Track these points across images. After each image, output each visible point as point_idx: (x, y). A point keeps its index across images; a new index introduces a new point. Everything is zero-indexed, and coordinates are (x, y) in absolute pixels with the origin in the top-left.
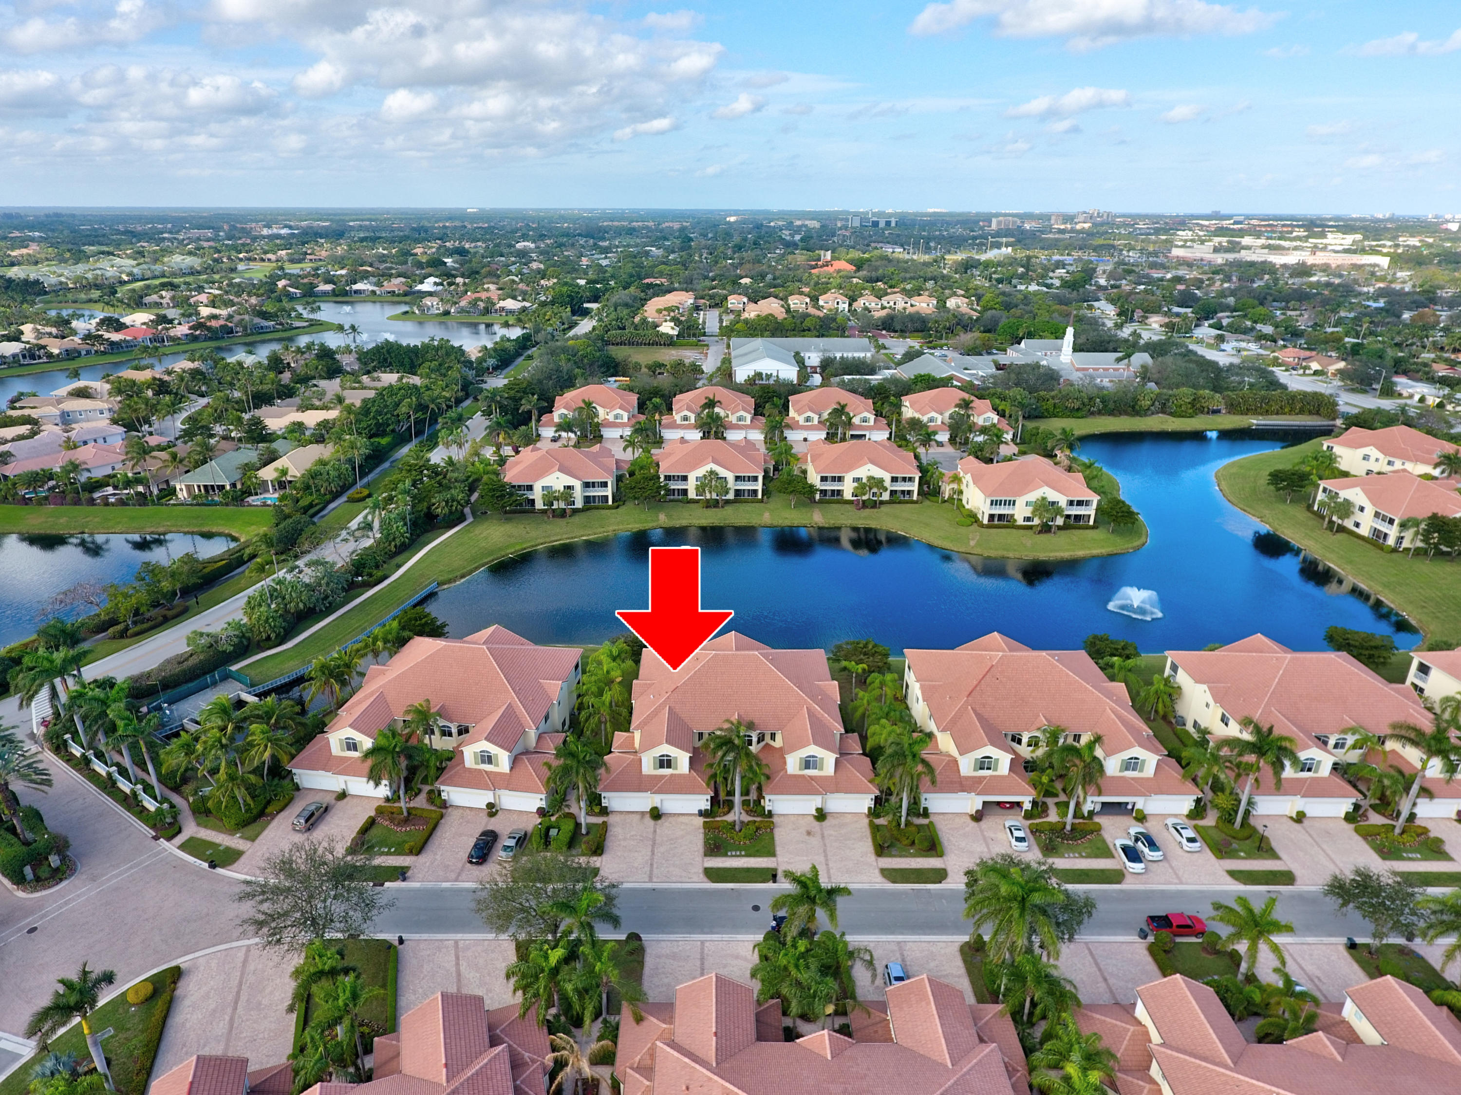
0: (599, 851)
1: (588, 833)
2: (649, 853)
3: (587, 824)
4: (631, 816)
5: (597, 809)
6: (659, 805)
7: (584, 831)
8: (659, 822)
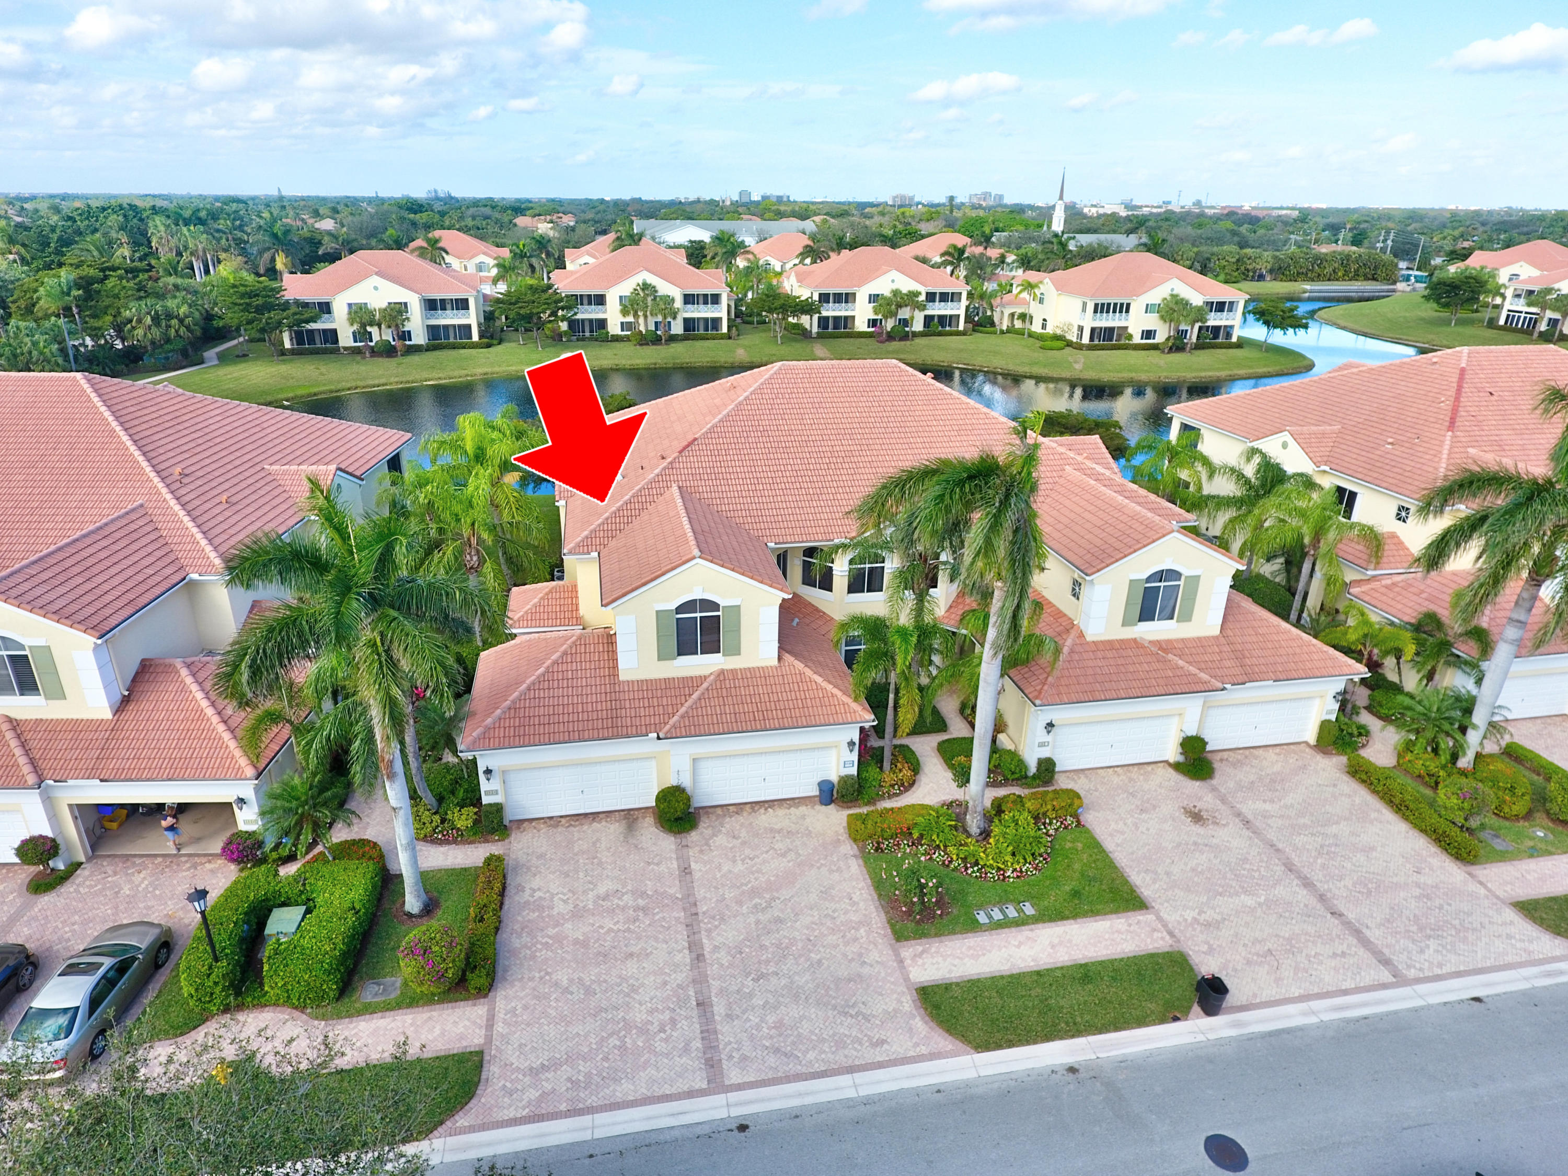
0: (476, 980)
1: (429, 909)
2: (684, 957)
3: (426, 878)
4: (590, 830)
5: (463, 819)
6: (686, 781)
7: (412, 903)
8: (694, 836)
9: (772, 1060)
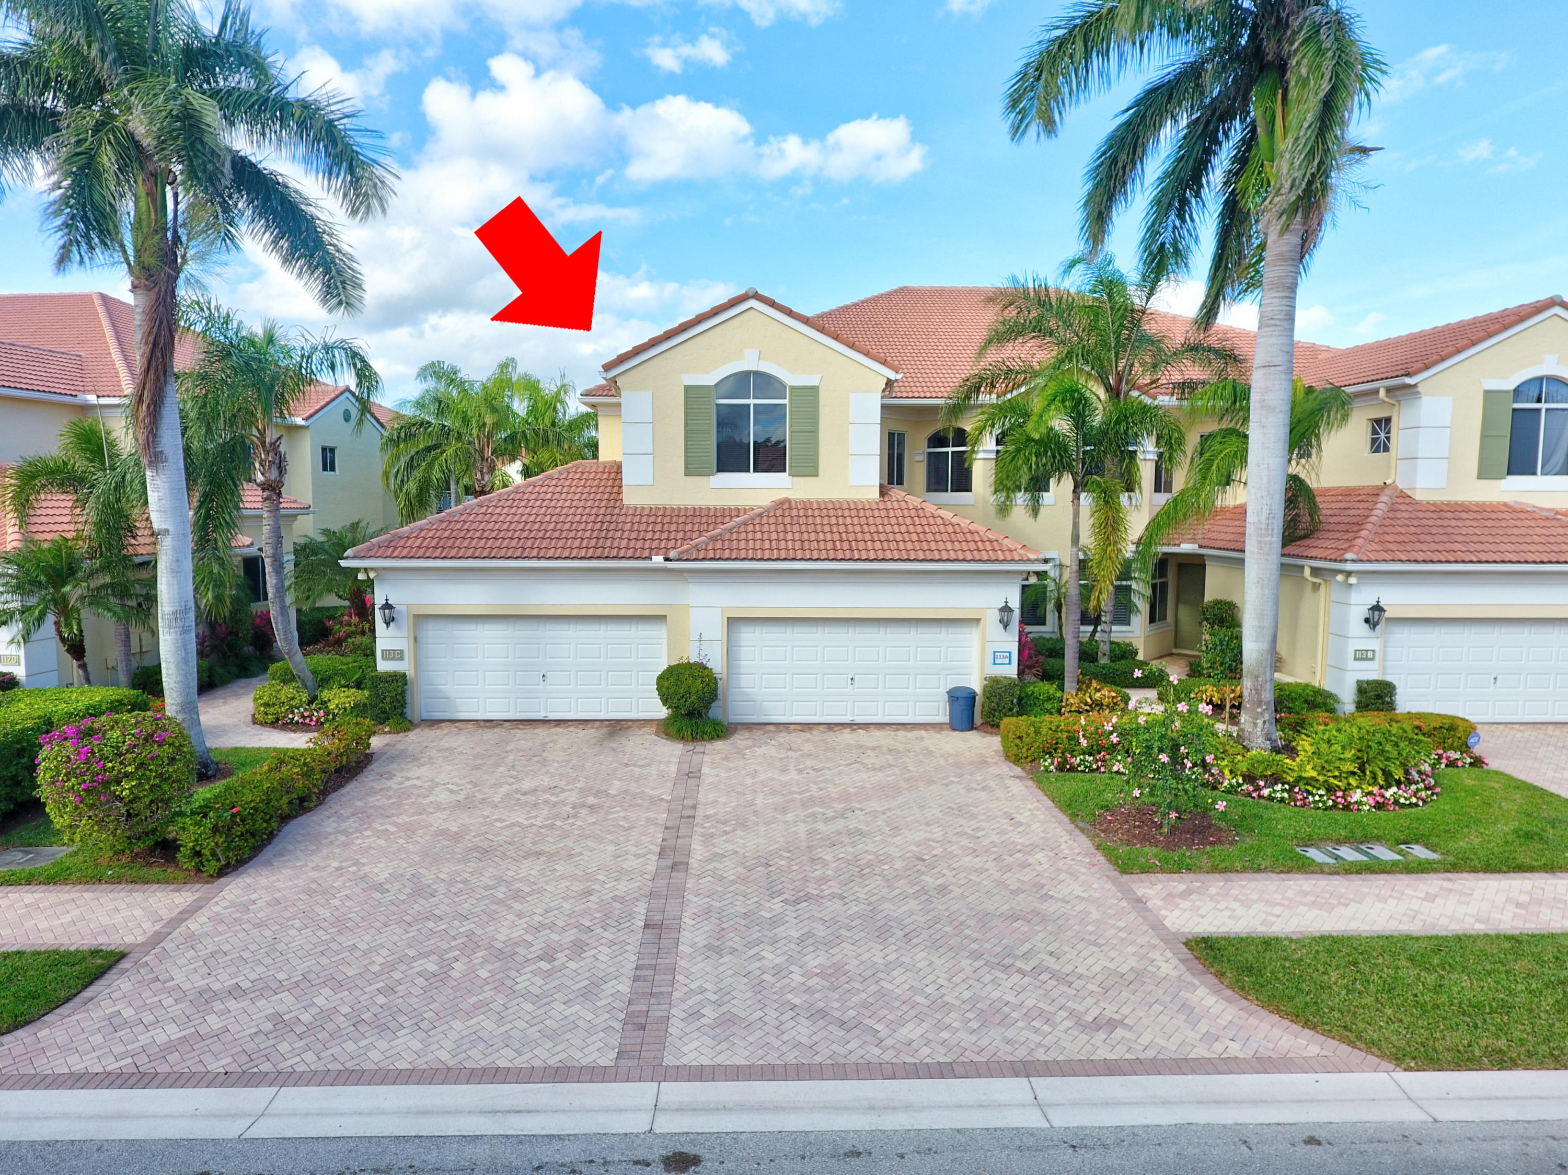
2: (645, 863)
6: (713, 657)
8: (719, 745)
9: (803, 1031)
